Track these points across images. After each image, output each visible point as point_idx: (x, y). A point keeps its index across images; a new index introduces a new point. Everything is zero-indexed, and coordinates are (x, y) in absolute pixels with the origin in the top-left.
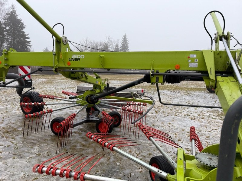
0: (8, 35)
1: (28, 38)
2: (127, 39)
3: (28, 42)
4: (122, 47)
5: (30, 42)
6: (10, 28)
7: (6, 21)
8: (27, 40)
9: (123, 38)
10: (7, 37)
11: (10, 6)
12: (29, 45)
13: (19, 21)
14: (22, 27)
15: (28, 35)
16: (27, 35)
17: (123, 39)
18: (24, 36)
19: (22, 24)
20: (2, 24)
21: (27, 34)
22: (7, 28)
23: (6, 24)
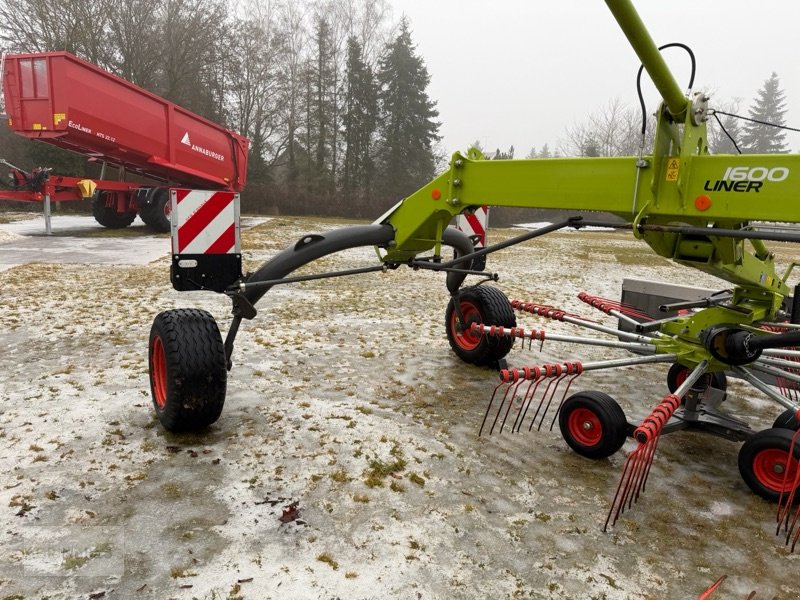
0: (386, 107)
1: (435, 114)
2: (778, 94)
3: (434, 127)
4: (751, 128)
5: (439, 125)
6: (392, 88)
7: (382, 68)
8: (432, 120)
9: (764, 89)
10: (381, 116)
11: (397, 20)
12: (435, 137)
13: (416, 63)
14: (422, 80)
15: (435, 103)
16: (433, 105)
17: (762, 94)
18: (424, 109)
19: (424, 72)
20: (373, 78)
21: (432, 102)
22: (385, 88)
23: (383, 77)
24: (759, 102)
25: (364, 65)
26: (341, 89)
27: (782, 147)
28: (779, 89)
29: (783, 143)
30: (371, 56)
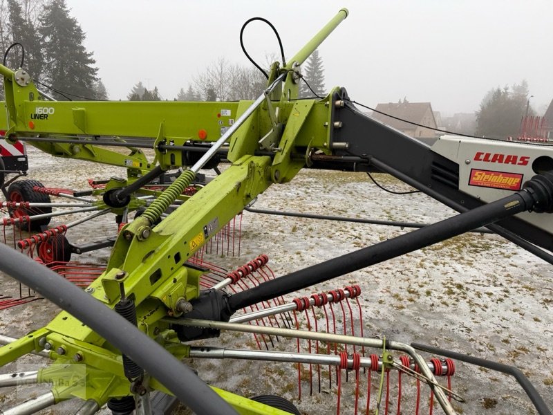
0: (49, 55)
1: (93, 62)
3: (93, 71)
5: (97, 70)
6: (54, 39)
7: (43, 24)
8: (90, 65)
10: (46, 61)
12: (94, 79)
13: (72, 23)
14: (79, 36)
15: (92, 54)
16: (90, 55)
18: (83, 58)
19: (79, 30)
20: (35, 32)
21: (88, 53)
22: (48, 39)
23: (45, 32)
24: (309, 64)
25: (25, 21)
26: (7, 39)
27: (324, 92)
28: (319, 56)
29: (324, 89)
30: (33, 13)
